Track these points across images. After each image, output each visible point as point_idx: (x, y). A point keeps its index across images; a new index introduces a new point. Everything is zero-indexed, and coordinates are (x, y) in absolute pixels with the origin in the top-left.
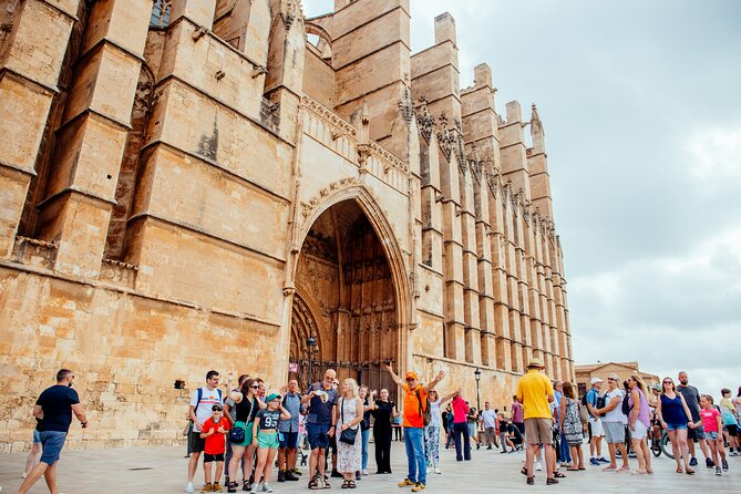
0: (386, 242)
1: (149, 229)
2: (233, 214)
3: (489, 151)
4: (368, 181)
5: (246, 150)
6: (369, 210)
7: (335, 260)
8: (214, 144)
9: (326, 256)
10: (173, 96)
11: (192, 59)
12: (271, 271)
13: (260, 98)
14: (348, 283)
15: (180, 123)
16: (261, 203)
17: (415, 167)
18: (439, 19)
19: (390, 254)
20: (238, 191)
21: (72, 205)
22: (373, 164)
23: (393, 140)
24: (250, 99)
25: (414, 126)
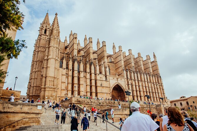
0: (122, 88)
1: (98, 93)
2: (105, 90)
3: (141, 67)
4: (119, 82)
5: (105, 84)
6: (119, 85)
7: (118, 90)
8: (102, 84)
9: (117, 90)
10: (98, 81)
11: (98, 77)
12: (109, 95)
13: (105, 78)
14: (120, 93)
15: (99, 84)
16: (107, 88)
17: (126, 77)
18: (129, 50)
19: (123, 89)
20: (104, 88)
21: (93, 93)
22: (119, 79)
23: (123, 74)
24: (104, 78)
25: (125, 72)
